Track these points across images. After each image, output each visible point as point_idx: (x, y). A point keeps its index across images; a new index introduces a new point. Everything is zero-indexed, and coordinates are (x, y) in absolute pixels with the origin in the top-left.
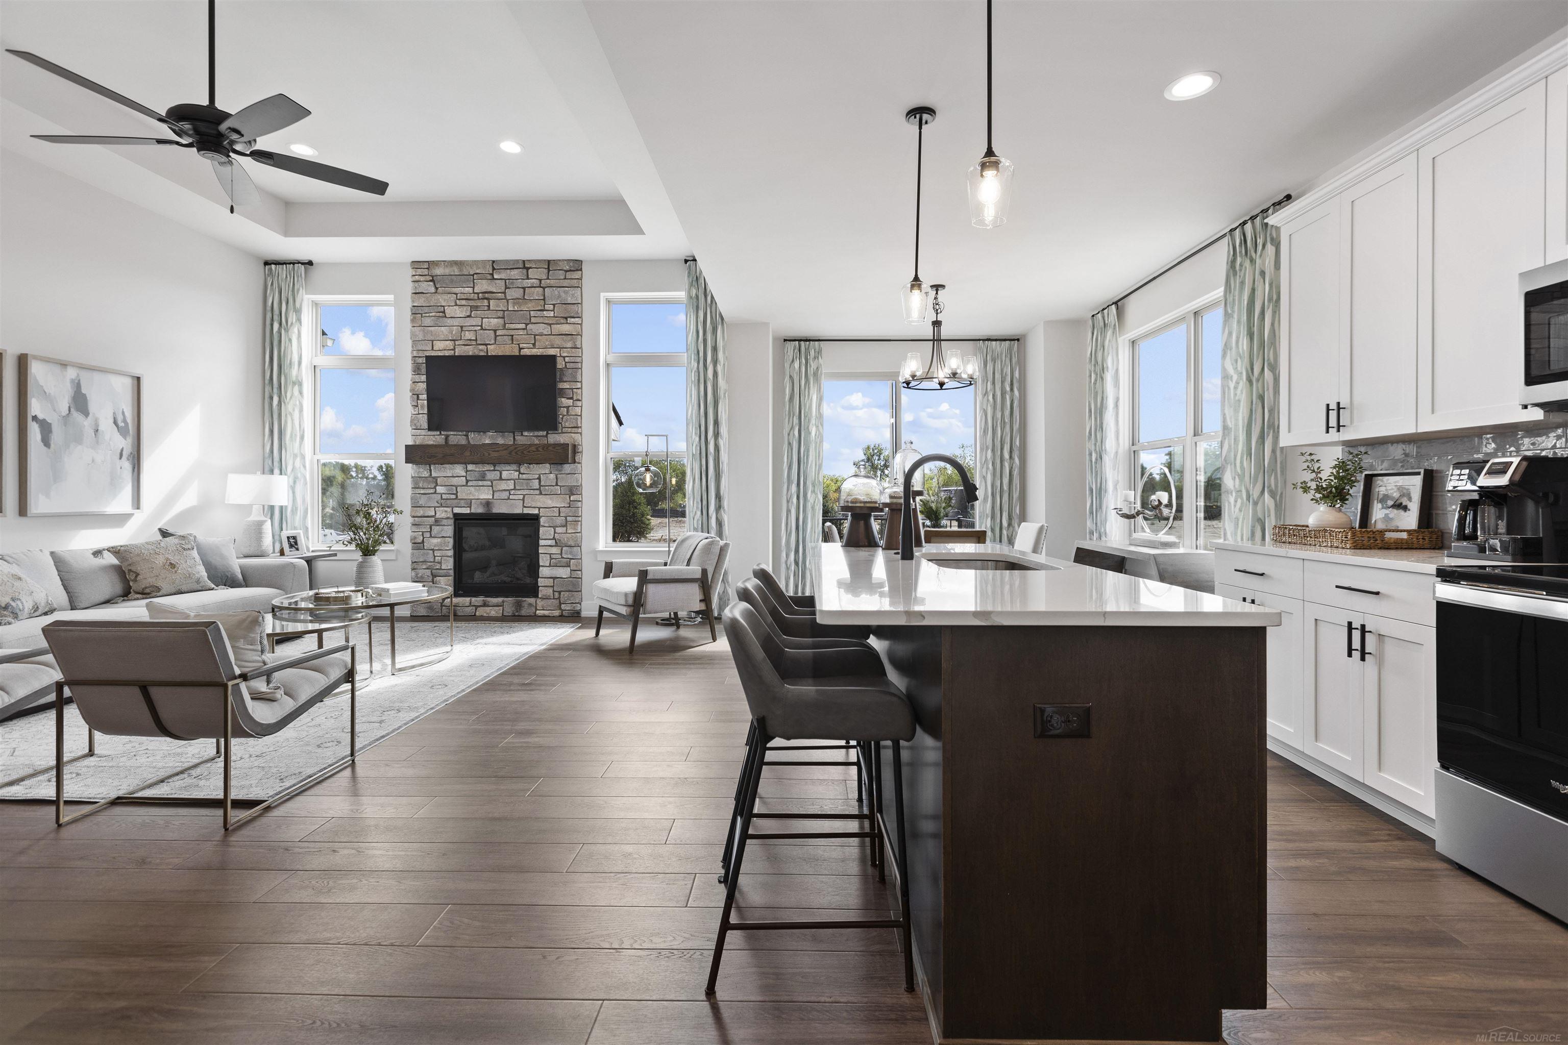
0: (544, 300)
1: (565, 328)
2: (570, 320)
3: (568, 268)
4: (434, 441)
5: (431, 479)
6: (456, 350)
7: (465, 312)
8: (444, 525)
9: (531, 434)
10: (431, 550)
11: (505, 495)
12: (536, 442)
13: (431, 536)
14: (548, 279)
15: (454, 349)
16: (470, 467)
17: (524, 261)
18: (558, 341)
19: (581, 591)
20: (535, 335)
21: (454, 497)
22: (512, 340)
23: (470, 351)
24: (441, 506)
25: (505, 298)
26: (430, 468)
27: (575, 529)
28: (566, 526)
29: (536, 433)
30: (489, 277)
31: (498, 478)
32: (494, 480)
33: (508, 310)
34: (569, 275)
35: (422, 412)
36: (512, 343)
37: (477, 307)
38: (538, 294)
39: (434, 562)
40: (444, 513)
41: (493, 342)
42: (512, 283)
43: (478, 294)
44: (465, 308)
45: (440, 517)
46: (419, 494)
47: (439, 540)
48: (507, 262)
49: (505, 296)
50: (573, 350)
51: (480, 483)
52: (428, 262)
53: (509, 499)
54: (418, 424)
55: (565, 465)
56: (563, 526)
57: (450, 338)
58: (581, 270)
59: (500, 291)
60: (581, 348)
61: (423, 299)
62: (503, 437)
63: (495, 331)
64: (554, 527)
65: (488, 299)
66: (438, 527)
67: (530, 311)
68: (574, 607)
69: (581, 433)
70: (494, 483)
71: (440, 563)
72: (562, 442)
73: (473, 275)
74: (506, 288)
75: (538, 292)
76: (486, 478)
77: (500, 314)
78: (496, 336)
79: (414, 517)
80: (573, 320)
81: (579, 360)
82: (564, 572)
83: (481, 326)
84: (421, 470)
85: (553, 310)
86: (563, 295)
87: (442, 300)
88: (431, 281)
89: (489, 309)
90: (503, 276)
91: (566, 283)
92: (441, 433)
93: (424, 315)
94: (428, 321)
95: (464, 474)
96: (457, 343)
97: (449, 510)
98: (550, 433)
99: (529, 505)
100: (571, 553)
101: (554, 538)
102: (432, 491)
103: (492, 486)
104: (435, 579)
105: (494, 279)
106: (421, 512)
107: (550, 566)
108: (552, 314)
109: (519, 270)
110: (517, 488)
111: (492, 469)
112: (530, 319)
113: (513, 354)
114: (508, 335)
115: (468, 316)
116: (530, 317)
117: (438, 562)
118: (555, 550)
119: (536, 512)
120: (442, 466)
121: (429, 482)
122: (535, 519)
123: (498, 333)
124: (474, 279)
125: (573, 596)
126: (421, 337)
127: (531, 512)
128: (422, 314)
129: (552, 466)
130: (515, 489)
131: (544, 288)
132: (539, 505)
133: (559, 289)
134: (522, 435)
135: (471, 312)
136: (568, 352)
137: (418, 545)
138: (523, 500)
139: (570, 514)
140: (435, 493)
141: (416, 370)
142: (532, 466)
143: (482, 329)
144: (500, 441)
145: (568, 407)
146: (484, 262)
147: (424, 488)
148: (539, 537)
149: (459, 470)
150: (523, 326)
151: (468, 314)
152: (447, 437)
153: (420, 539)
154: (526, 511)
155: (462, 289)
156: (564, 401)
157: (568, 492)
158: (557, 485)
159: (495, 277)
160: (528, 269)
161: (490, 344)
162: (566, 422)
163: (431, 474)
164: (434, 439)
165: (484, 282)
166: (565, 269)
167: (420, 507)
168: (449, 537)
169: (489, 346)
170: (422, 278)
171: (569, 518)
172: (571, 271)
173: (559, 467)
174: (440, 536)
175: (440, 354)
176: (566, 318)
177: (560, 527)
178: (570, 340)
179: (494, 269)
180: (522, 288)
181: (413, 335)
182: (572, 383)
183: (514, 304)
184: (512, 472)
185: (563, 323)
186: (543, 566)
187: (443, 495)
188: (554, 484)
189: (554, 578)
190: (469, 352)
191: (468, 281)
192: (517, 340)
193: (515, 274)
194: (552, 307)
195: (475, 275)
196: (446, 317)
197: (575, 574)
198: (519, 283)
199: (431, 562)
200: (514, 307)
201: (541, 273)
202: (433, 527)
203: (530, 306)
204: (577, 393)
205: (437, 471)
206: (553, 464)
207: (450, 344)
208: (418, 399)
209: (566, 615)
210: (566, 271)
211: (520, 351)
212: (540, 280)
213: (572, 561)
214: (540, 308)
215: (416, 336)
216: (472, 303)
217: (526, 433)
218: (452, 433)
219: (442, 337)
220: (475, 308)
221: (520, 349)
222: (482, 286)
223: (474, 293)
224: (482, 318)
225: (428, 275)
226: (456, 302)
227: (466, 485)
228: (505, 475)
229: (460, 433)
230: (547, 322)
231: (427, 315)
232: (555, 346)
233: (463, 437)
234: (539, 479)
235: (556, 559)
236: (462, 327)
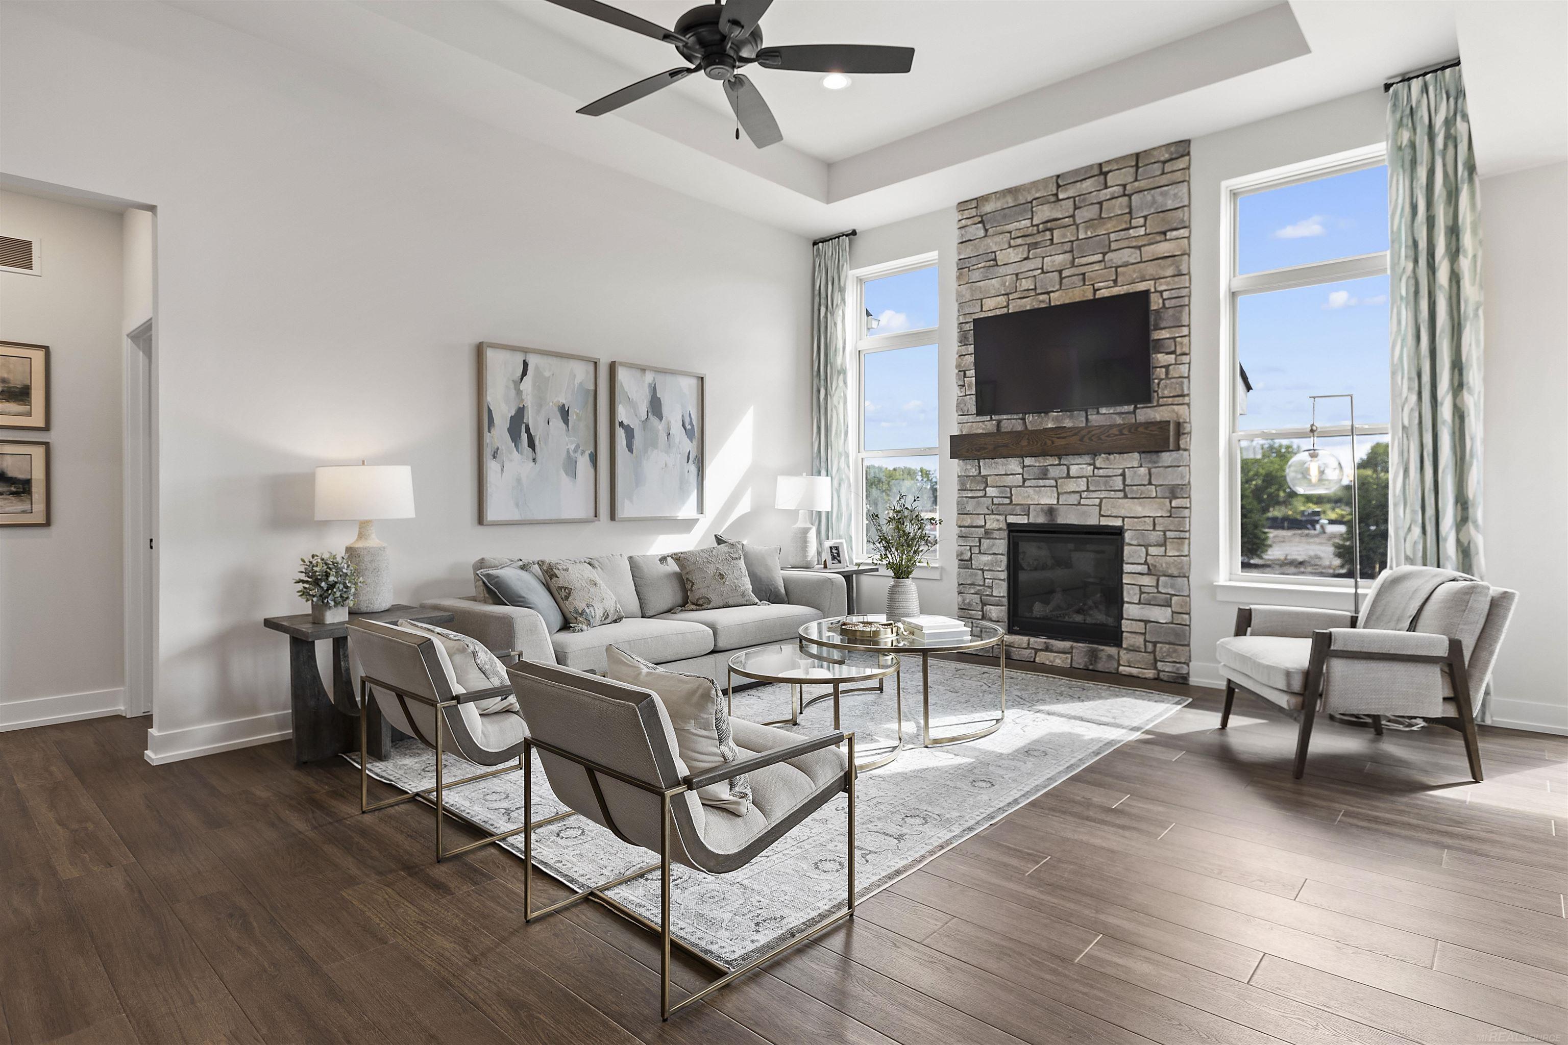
0: (1130, 213)
1: (1164, 248)
2: (1169, 235)
3: (1167, 156)
4: (983, 429)
5: (979, 478)
6: (1010, 306)
7: (1021, 253)
8: (996, 538)
9: (1111, 411)
10: (980, 569)
11: (1074, 499)
12: (1119, 420)
13: (980, 553)
14: (1136, 180)
15: (1007, 306)
16: (1028, 461)
17: (1100, 165)
18: (1151, 269)
19: (1188, 645)
20: (1117, 268)
21: (1007, 501)
22: (1084, 280)
23: (1028, 304)
24: (993, 514)
25: (1074, 223)
26: (979, 464)
27: (1178, 550)
28: (1164, 544)
29: (1119, 409)
30: (1053, 199)
31: (1065, 475)
32: (1060, 478)
33: (1078, 239)
34: (1168, 167)
35: (969, 393)
36: (1084, 284)
37: (1036, 243)
38: (1121, 207)
39: (984, 585)
40: (995, 523)
41: (1057, 287)
42: (1084, 200)
43: (1037, 225)
44: (1021, 249)
45: (991, 527)
46: (966, 497)
47: (990, 557)
48: (1076, 172)
49: (1074, 221)
50: (1176, 279)
51: (1041, 482)
52: (976, 199)
53: (1079, 504)
54: (965, 409)
55: (1163, 454)
56: (1161, 546)
57: (1003, 292)
58: (1188, 154)
59: (1067, 214)
60: (1189, 274)
61: (971, 248)
62: (1071, 417)
63: (1060, 272)
64: (1146, 546)
65: (1051, 230)
66: (988, 541)
67: (1109, 234)
68: (1178, 669)
69: (1188, 405)
70: (1060, 481)
71: (991, 587)
72: (1158, 419)
73: (1031, 202)
74: (1075, 209)
75: (1121, 203)
76: (1049, 476)
77: (1067, 247)
78: (1061, 279)
79: (960, 527)
80: (1175, 233)
81: (1184, 292)
82: (1161, 615)
83: (1042, 268)
84: (969, 467)
85: (1144, 225)
86: (1160, 199)
87: (992, 244)
88: (979, 222)
89: (1052, 244)
90: (1071, 193)
91: (1164, 180)
92: (991, 418)
93: (971, 268)
94: (976, 275)
95: (1021, 471)
96: (1011, 297)
97: (1002, 518)
98: (1139, 408)
99: (1109, 513)
100: (1172, 586)
101: (1146, 563)
102: (981, 494)
103: (1056, 487)
104: (985, 608)
105: (1058, 200)
106: (968, 521)
107: (1139, 603)
108: (1142, 231)
109: (1093, 179)
110: (1091, 488)
111: (1057, 462)
112: (1110, 246)
113: (1085, 299)
114: (1078, 275)
115: (1025, 259)
116: (1110, 242)
117: (988, 587)
118: (1147, 581)
119: (1118, 523)
120: (993, 461)
121: (978, 483)
122: (1117, 533)
123: (1065, 274)
124: (1032, 207)
125: (1175, 651)
126: (968, 297)
127: (1111, 524)
128: (969, 267)
129: (1143, 455)
130: (1088, 490)
131: (1130, 196)
132: (1123, 513)
133: (1153, 191)
134: (1098, 413)
135: (1029, 251)
136: (1168, 284)
137: (965, 563)
138: (1100, 505)
139: (1171, 528)
140: (985, 496)
141: (963, 341)
142: (1112, 457)
143: (1043, 272)
144: (1068, 423)
145: (1167, 367)
146: (1046, 180)
147: (972, 490)
148: (1122, 561)
149: (1013, 465)
150: (1099, 257)
151: (1025, 256)
152: (999, 422)
153: (967, 556)
154: (1104, 522)
155: (1018, 223)
156: (1162, 358)
157: (1167, 495)
158: (1150, 483)
159: (1061, 196)
160: (1106, 174)
161: (1053, 292)
162: (1165, 390)
163: (980, 472)
164: (984, 425)
165: (1046, 207)
166: (1162, 159)
167: (967, 514)
168: (1002, 554)
169: (1052, 294)
170: (969, 222)
171: (1169, 534)
172: (1171, 159)
173: (1154, 457)
174: (991, 552)
175: (990, 314)
176: (1164, 233)
177: (1155, 546)
178: (1170, 266)
179: (1058, 186)
180: (1098, 203)
181: (959, 295)
182: (1174, 329)
183: (1087, 229)
184: (1084, 466)
185: (1160, 242)
186: (1128, 603)
187: (994, 499)
188: (1146, 483)
189: (1146, 622)
190: (1026, 306)
191: (1025, 211)
192: (1091, 279)
193: (1088, 185)
194: (1142, 221)
195: (1034, 202)
196: (997, 265)
197: (1179, 619)
198: (1094, 198)
199: (980, 585)
200: (1086, 233)
201: (1126, 175)
202: (982, 540)
203: (1110, 226)
204: (1181, 343)
205: (989, 468)
206: (1144, 452)
207: (1002, 300)
208: (965, 376)
209: (1165, 679)
210: (1164, 162)
211: (1095, 294)
212: (1124, 186)
213: (1174, 598)
214: (1124, 226)
215: (963, 296)
216: (1029, 240)
217: (1103, 410)
218: (1005, 417)
219: (993, 292)
220: (1035, 245)
221: (1095, 291)
222: (1044, 213)
223: (1033, 226)
224: (1043, 258)
225: (977, 216)
226: (1009, 243)
227: (1023, 486)
228: (1074, 470)
229: (1015, 417)
230: (1134, 244)
231: (975, 267)
232: (1147, 278)
233: (1019, 421)
234: (1123, 475)
235: (1149, 593)
236: (1017, 275)
